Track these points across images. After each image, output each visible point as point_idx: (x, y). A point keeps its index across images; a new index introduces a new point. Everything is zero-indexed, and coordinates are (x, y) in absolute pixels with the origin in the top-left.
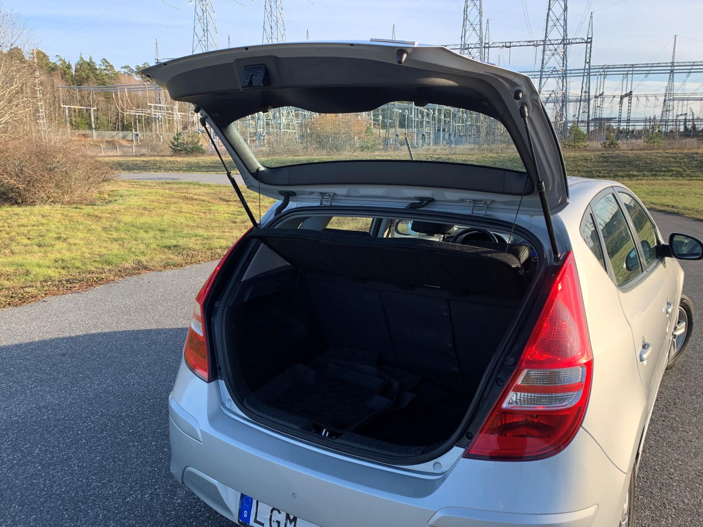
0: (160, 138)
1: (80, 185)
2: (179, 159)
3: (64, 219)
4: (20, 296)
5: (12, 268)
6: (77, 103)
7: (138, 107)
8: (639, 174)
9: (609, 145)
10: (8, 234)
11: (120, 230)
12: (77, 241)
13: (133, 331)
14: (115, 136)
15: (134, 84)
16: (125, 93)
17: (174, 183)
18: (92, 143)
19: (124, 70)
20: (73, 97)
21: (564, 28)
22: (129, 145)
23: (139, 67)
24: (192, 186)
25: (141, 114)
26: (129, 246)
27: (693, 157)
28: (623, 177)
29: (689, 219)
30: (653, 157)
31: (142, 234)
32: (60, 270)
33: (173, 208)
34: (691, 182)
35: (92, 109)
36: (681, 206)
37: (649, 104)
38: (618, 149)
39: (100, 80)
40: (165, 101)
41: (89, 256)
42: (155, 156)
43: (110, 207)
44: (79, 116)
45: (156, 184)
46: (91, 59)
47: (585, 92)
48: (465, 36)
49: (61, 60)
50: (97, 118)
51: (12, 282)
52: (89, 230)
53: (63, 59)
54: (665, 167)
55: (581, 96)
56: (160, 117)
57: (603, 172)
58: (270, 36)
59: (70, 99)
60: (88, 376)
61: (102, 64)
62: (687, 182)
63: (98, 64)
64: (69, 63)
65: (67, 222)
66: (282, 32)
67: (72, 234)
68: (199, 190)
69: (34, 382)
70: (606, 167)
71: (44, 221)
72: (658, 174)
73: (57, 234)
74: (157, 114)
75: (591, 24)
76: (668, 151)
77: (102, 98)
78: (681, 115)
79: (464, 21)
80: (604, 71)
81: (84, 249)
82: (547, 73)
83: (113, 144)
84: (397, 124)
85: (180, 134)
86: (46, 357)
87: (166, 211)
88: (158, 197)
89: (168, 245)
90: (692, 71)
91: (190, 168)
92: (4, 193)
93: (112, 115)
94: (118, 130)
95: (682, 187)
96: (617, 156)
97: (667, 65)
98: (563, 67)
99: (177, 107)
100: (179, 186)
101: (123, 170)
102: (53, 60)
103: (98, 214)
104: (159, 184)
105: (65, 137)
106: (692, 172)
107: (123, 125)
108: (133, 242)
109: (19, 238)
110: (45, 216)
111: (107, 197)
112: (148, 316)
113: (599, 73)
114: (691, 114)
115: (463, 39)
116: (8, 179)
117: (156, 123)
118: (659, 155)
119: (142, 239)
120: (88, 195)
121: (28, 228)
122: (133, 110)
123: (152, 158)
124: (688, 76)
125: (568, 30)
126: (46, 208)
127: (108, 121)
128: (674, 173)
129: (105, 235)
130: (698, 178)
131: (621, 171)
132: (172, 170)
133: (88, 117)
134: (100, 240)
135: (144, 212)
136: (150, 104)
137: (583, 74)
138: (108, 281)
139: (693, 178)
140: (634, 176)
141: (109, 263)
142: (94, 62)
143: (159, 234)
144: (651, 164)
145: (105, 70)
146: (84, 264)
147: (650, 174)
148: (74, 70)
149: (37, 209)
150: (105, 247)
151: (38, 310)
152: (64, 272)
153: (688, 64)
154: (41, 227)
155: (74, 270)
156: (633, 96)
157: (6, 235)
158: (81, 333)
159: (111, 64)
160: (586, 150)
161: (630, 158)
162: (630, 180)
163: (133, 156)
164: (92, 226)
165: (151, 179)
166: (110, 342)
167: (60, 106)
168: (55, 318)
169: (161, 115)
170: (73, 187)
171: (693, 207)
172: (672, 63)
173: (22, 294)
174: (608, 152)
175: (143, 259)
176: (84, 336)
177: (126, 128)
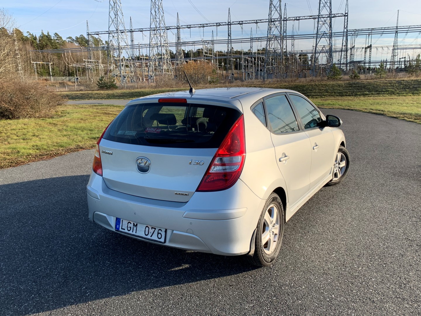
0: (91, 80)
1: (44, 107)
2: (102, 92)
3: (37, 126)
4: (16, 162)
5: (10, 150)
6: (41, 61)
7: (77, 62)
8: (369, 93)
9: (354, 77)
10: (6, 134)
11: (67, 130)
12: (44, 137)
13: (75, 176)
14: (64, 79)
15: (74, 48)
16: (70, 53)
17: (99, 106)
18: (50, 84)
19: (68, 39)
20: (38, 57)
21: (330, 8)
22: (72, 85)
23: (77, 37)
24: (109, 107)
25: (79, 66)
26: (73, 138)
27: (401, 83)
28: (360, 95)
29: (388, 117)
30: (378, 83)
31: (80, 132)
32: (35, 150)
33: (97, 118)
34: (398, 97)
35: (50, 64)
36: (386, 110)
37: (384, 52)
38: (359, 79)
39: (54, 46)
40: (94, 58)
41: (51, 143)
42: (88, 90)
43: (62, 119)
44: (42, 68)
45: (89, 106)
46: (48, 33)
47: (345, 46)
48: (271, 14)
49: (30, 34)
50: (53, 69)
51: (10, 157)
52: (50, 131)
53: (32, 34)
54: (384, 89)
55: (342, 48)
56: (91, 67)
57: (349, 93)
58: (155, 17)
59: (36, 58)
60: (52, 195)
61: (55, 36)
62: (396, 97)
63: (53, 36)
64: (36, 36)
65: (38, 127)
66: (162, 14)
67: (41, 133)
68: (113, 109)
69: (26, 197)
70: (350, 90)
71: (25, 127)
72: (380, 93)
73: (33, 133)
74: (89, 65)
75: (347, 5)
76: (387, 80)
77: (56, 57)
78: (402, 58)
79: (270, 5)
80: (355, 33)
81: (48, 141)
82: (320, 35)
83: (63, 84)
84: (233, 67)
85: (103, 77)
86: (31, 187)
87: (94, 120)
88: (90, 113)
89: (94, 137)
90: (408, 31)
91: (109, 97)
92: (2, 113)
93: (62, 67)
94: (66, 76)
95: (392, 100)
96: (358, 83)
97: (393, 28)
98: (330, 31)
99: (101, 61)
100: (102, 107)
101: (70, 99)
102: (25, 34)
103: (55, 123)
104: (90, 106)
105: (34, 81)
106: (400, 91)
107: (69, 73)
108: (75, 136)
109: (12, 136)
110: (26, 125)
111: (60, 114)
112: (82, 169)
113: (352, 34)
114: (408, 57)
115: (270, 16)
116: (4, 105)
117: (88, 71)
118: (381, 82)
119: (80, 135)
120: (49, 113)
121: (17, 131)
122: (75, 63)
123: (86, 92)
124: (406, 35)
125: (332, 9)
126: (26, 120)
127: (60, 70)
128: (390, 92)
129: (60, 133)
130: (403, 95)
131: (359, 92)
132: (98, 99)
133: (48, 69)
134: (57, 136)
135: (81, 121)
136: (85, 60)
137: (343, 35)
138: (61, 155)
139: (400, 95)
140: (367, 94)
141: (62, 146)
142: (50, 35)
143: (89, 132)
144: (377, 87)
145: (57, 40)
146: (48, 147)
147: (376, 93)
148: (38, 40)
149: (21, 121)
150: (60, 139)
151: (25, 168)
152: (38, 151)
153: (406, 27)
154: (24, 130)
155: (43, 150)
156: (372, 47)
157: (5, 135)
158: (48, 178)
159: (60, 36)
160: (340, 80)
161: (364, 84)
162: (364, 97)
163: (75, 91)
164: (52, 129)
165: (86, 104)
166: (63, 180)
167: (31, 63)
168: (34, 171)
169: (91, 66)
170: (41, 108)
171: (393, 110)
172: (397, 27)
173: (17, 161)
174: (352, 81)
175: (80, 144)
176: (50, 179)
177: (71, 74)
